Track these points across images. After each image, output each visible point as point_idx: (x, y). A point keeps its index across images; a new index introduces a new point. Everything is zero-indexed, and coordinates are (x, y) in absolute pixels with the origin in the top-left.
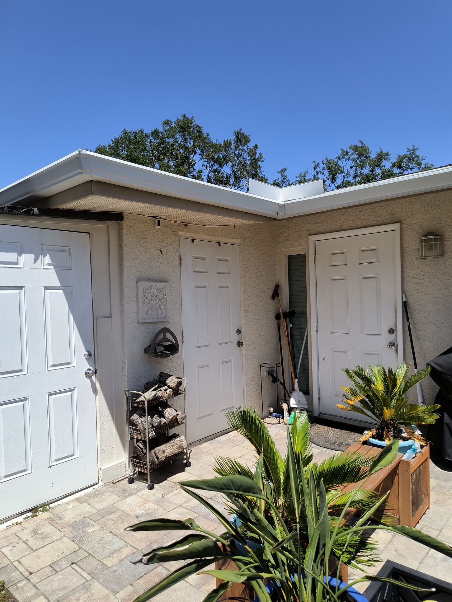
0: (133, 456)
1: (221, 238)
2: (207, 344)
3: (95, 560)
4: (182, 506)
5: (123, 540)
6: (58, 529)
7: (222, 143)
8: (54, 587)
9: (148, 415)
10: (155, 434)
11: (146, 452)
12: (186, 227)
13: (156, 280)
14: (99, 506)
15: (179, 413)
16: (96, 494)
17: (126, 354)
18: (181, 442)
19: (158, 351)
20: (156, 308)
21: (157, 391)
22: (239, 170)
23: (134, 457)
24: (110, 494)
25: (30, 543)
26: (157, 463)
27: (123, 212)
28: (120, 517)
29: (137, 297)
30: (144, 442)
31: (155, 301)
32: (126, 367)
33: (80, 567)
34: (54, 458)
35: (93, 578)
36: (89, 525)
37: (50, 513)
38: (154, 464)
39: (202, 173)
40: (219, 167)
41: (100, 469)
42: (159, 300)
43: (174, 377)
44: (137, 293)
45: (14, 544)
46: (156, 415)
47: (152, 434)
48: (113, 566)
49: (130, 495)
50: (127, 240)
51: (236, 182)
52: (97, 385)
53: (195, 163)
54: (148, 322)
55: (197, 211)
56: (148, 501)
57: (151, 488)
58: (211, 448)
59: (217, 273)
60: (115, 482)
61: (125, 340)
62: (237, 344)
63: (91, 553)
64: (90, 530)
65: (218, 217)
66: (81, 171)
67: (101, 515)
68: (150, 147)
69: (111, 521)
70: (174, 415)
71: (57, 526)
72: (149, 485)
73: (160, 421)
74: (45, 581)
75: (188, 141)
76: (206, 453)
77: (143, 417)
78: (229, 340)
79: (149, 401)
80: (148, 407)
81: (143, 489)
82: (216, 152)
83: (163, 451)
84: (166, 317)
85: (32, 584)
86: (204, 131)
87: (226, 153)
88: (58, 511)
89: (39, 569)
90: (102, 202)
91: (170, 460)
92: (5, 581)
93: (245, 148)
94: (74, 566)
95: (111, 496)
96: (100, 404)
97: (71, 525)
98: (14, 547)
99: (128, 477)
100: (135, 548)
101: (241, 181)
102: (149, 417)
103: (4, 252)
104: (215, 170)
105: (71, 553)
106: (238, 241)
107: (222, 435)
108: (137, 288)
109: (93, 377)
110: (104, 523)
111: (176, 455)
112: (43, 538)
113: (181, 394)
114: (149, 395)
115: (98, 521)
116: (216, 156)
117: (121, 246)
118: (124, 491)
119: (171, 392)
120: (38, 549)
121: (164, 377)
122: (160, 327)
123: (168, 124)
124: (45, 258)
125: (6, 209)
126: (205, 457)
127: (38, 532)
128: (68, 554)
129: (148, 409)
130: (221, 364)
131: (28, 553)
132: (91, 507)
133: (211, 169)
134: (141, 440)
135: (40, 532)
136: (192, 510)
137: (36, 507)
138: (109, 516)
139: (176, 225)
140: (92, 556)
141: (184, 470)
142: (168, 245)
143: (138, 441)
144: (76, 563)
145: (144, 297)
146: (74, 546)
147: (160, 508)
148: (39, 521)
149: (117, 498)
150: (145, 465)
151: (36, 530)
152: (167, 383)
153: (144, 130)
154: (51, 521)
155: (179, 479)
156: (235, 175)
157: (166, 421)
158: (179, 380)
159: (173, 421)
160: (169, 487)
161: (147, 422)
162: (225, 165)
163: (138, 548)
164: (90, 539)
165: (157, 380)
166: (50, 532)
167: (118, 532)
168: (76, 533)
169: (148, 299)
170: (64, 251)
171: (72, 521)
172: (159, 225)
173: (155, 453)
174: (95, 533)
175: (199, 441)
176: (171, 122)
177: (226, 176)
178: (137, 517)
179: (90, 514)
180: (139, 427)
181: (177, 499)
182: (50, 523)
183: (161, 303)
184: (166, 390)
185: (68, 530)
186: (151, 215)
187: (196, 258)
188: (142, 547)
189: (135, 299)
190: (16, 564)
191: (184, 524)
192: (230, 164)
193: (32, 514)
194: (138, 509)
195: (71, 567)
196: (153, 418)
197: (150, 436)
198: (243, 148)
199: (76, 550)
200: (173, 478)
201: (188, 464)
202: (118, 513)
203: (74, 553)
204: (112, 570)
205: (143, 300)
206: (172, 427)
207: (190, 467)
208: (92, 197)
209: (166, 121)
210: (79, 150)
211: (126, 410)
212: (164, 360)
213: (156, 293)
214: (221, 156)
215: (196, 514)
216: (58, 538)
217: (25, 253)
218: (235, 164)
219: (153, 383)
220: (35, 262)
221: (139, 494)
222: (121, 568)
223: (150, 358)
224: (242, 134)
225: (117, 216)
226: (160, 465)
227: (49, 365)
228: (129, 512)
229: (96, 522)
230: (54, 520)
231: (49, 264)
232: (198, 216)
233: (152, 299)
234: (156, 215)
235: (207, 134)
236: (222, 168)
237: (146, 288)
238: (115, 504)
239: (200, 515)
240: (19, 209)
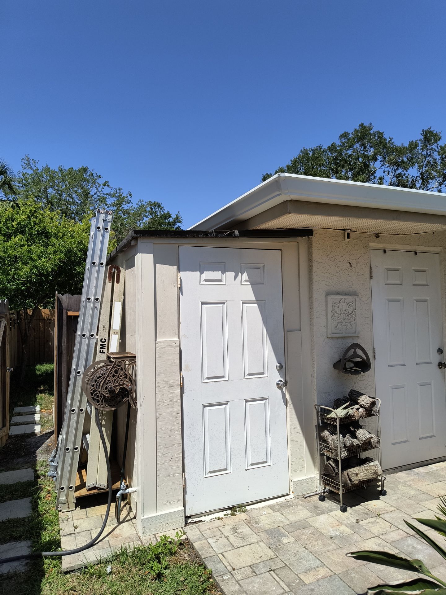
0: (324, 473)
1: (418, 247)
2: (402, 363)
3: (292, 572)
4: (380, 536)
5: (318, 559)
6: (255, 533)
7: (406, 145)
8: (255, 588)
9: (340, 434)
10: (347, 455)
11: (339, 471)
12: (377, 237)
13: (345, 294)
14: (293, 518)
15: (373, 435)
16: (287, 505)
17: (315, 368)
18: (376, 467)
19: (347, 367)
20: (345, 323)
21: (349, 409)
22: (428, 171)
23: (325, 475)
24: (301, 508)
25: (231, 540)
26: (350, 485)
27: (313, 227)
28: (312, 534)
29: (326, 311)
30: (336, 462)
31: (344, 315)
32: (316, 380)
33: (277, 575)
34: (250, 463)
35: (291, 591)
36: (283, 535)
37: (247, 515)
38: (346, 486)
39: (384, 180)
40: (403, 171)
41: (291, 480)
42: (348, 314)
43: (367, 396)
44: (327, 307)
45: (217, 537)
46: (348, 435)
47: (345, 454)
48: (310, 583)
49: (322, 513)
50: (317, 254)
51: (424, 185)
52: (288, 397)
53: (376, 170)
54: (337, 337)
55: (394, 219)
56: (342, 523)
57: (344, 510)
58: (409, 479)
59: (413, 285)
60: (305, 496)
61: (314, 354)
62: (439, 365)
63: (287, 564)
64: (285, 541)
65: (417, 224)
66: (280, 193)
67: (294, 528)
68: (327, 161)
69: (305, 537)
70: (368, 437)
71: (254, 530)
72: (341, 507)
73: (353, 442)
74: (246, 580)
75: (368, 149)
76: (403, 484)
77: (335, 434)
78: (428, 361)
79: (341, 419)
80: (340, 425)
81: (335, 510)
82: (400, 155)
83: (357, 474)
84: (356, 332)
85: (235, 579)
86: (386, 136)
87: (412, 155)
88: (254, 514)
89: (241, 567)
90: (295, 219)
91: (363, 485)
92: (213, 570)
93: (434, 147)
94: (272, 572)
95: (303, 510)
96: (290, 415)
97: (266, 531)
98: (218, 540)
99: (319, 494)
100: (332, 571)
101: (429, 183)
102: (341, 435)
103: (211, 271)
104: (399, 174)
105: (268, 559)
106: (438, 249)
107: (420, 467)
108: (326, 302)
109: (284, 389)
110: (298, 537)
111: (370, 481)
112: (242, 538)
113: (375, 415)
114: (341, 412)
115: (292, 533)
116: (400, 159)
117: (310, 261)
118: (316, 507)
119: (364, 412)
120: (238, 548)
121: (356, 395)
122: (350, 342)
123: (346, 136)
124: (243, 275)
125: (214, 233)
126: (402, 488)
127: (237, 531)
128: (265, 559)
129: (339, 428)
130: (419, 386)
131: (229, 549)
132: (284, 517)
133: (394, 175)
134: (333, 459)
135: (239, 531)
136: (391, 544)
137: (234, 507)
138: (302, 530)
139: (366, 236)
140: (289, 567)
141: (378, 498)
142: (358, 257)
143: (329, 458)
144: (273, 571)
145: (333, 311)
146: (270, 553)
147: (355, 534)
148: (237, 520)
149: (309, 514)
150: (337, 485)
151: (236, 529)
152: (359, 401)
153: (322, 146)
154: (249, 522)
155: (374, 506)
156: (422, 178)
157: (359, 443)
158: (373, 400)
159: (366, 443)
160: (363, 513)
161: (339, 441)
162: (411, 168)
163: (335, 572)
164: (285, 550)
165: (347, 398)
166: (248, 533)
167: (313, 549)
168: (271, 541)
169: (338, 314)
170: (259, 268)
171: (267, 527)
172: (348, 237)
173: (348, 474)
174: (290, 545)
175: (394, 469)
176: (349, 134)
177: (411, 180)
178: (331, 538)
179: (283, 525)
180: (330, 444)
181: (374, 528)
182: (247, 525)
183: (350, 317)
184: (358, 409)
185: (264, 536)
186: (341, 228)
187: (388, 270)
188: (340, 572)
189: (324, 313)
190: (220, 556)
191: (412, 564)
192: (416, 166)
193: (231, 512)
194: (331, 530)
195: (270, 573)
196: (345, 437)
197: (342, 456)
198: (432, 147)
199: (273, 557)
200: (367, 505)
201: (383, 493)
202: (312, 530)
203: (271, 560)
204: (309, 587)
205: (333, 314)
206: (365, 450)
207: (385, 496)
208: (287, 216)
209: (343, 134)
210: (279, 173)
211: (316, 425)
212: (354, 377)
213: (345, 307)
214: (405, 159)
215: (398, 550)
216: (256, 541)
217: (227, 271)
218: (423, 166)
219: (344, 400)
220: (235, 280)
221: (332, 513)
222: (318, 588)
223: (339, 373)
224: (431, 133)
225: (307, 232)
226: (353, 488)
227: (246, 374)
228: (323, 531)
229: (290, 534)
230: (250, 523)
231: (246, 281)
232: (394, 225)
233: (341, 313)
234: (346, 228)
235: (390, 138)
236: (407, 171)
237: (335, 302)
238: (308, 519)
239: (402, 552)
240: (223, 233)
